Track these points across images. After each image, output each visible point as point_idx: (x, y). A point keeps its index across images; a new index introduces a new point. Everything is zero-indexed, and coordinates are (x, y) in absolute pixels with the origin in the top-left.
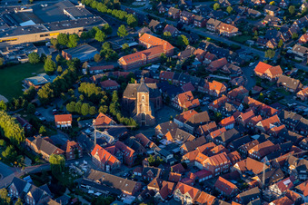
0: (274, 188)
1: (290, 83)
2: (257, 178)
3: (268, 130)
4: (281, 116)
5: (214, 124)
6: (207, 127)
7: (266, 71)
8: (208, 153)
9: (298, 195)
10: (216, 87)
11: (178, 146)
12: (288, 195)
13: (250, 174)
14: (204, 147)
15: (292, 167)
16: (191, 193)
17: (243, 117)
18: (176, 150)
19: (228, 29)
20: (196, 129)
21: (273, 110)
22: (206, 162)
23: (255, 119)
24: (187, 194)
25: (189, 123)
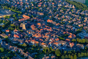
0: (50, 40)
1: (54, 23)
2: (47, 39)
3: (49, 31)
4: (52, 29)
5: (39, 30)
6: (37, 31)
7: (49, 21)
8: (37, 35)
9: (55, 41)
10: (39, 24)
11: (31, 34)
12: (53, 41)
13: (46, 38)
14: (37, 34)
15: (54, 37)
16: (34, 41)
17: (44, 29)
18: (31, 35)
19: (41, 14)
20: (35, 31)
21: (51, 28)
22: (37, 36)
23: (47, 29)
24: (33, 42)
25: (33, 30)
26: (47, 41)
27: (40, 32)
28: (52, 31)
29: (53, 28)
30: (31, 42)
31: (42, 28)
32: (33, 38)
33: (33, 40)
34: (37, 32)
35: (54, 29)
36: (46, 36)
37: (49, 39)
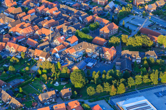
26: (47, 43)
27: (28, 17)
28: (59, 15)
29: (62, 6)
30: (7, 48)
31: (33, 7)
32: (11, 34)
33: (11, 44)
34: (21, 18)
35: (63, 9)
36: (44, 31)
37: (53, 39)
